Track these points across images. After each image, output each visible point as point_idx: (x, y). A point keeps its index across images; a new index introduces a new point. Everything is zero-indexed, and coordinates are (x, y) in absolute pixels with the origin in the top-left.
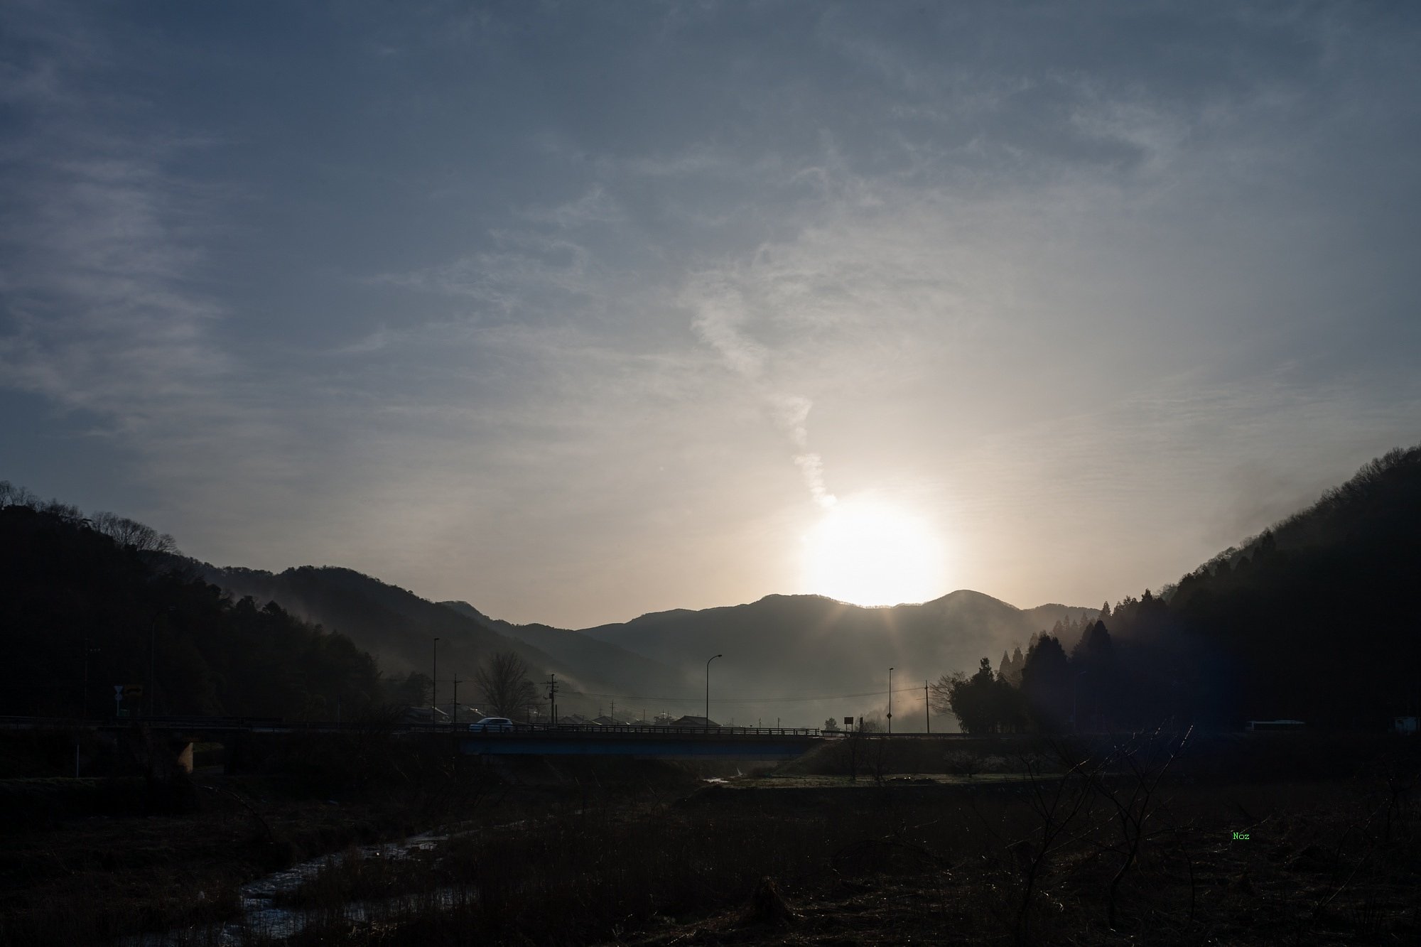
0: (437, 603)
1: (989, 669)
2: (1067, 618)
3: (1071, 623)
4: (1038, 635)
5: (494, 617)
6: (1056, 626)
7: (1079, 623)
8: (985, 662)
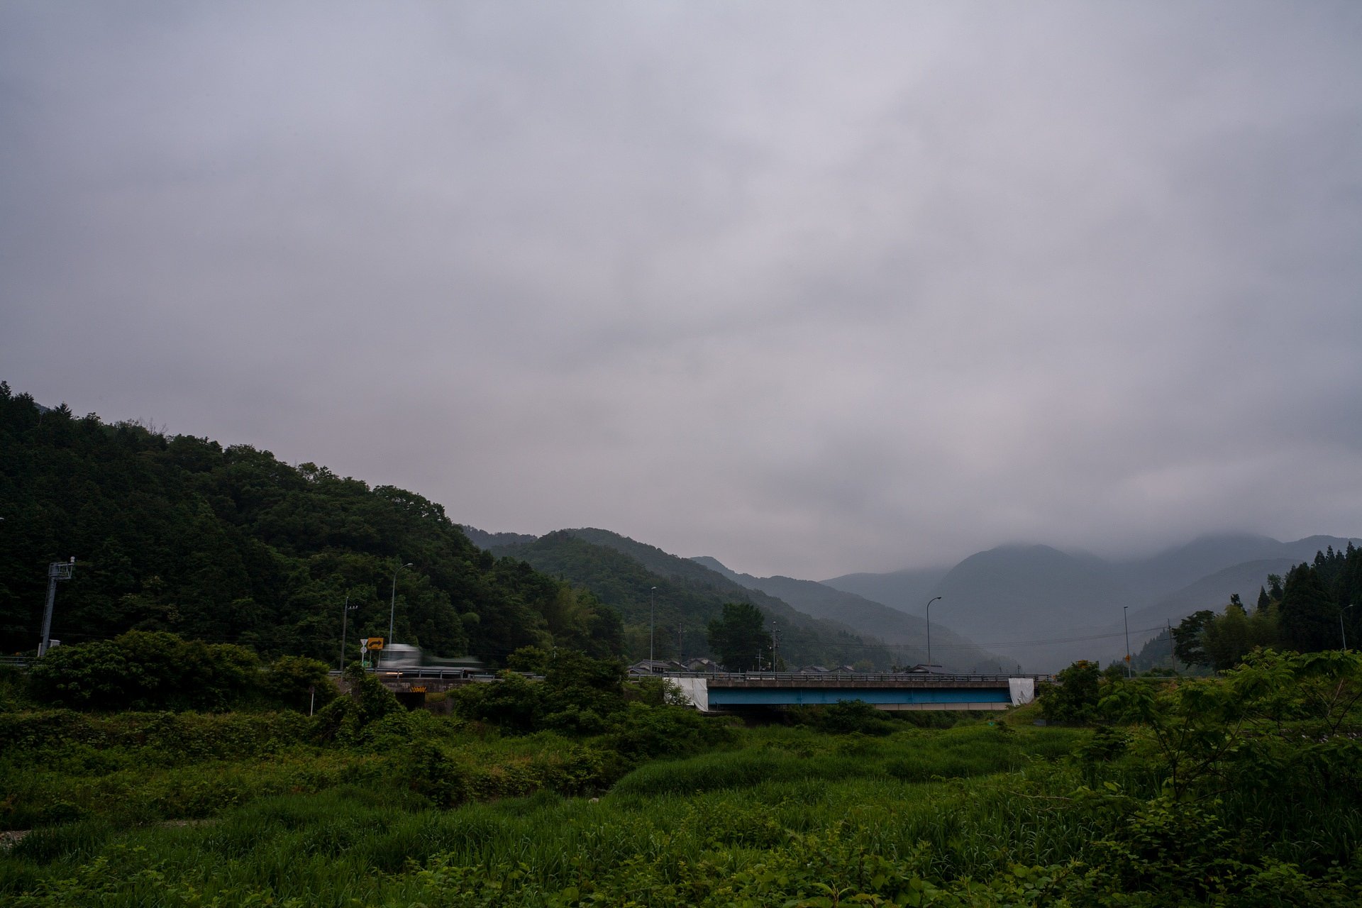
0: (685, 560)
1: (1241, 605)
2: (1330, 548)
3: (1335, 554)
4: (1297, 566)
5: (739, 571)
6: (1318, 557)
7: (1344, 553)
8: (1235, 598)
